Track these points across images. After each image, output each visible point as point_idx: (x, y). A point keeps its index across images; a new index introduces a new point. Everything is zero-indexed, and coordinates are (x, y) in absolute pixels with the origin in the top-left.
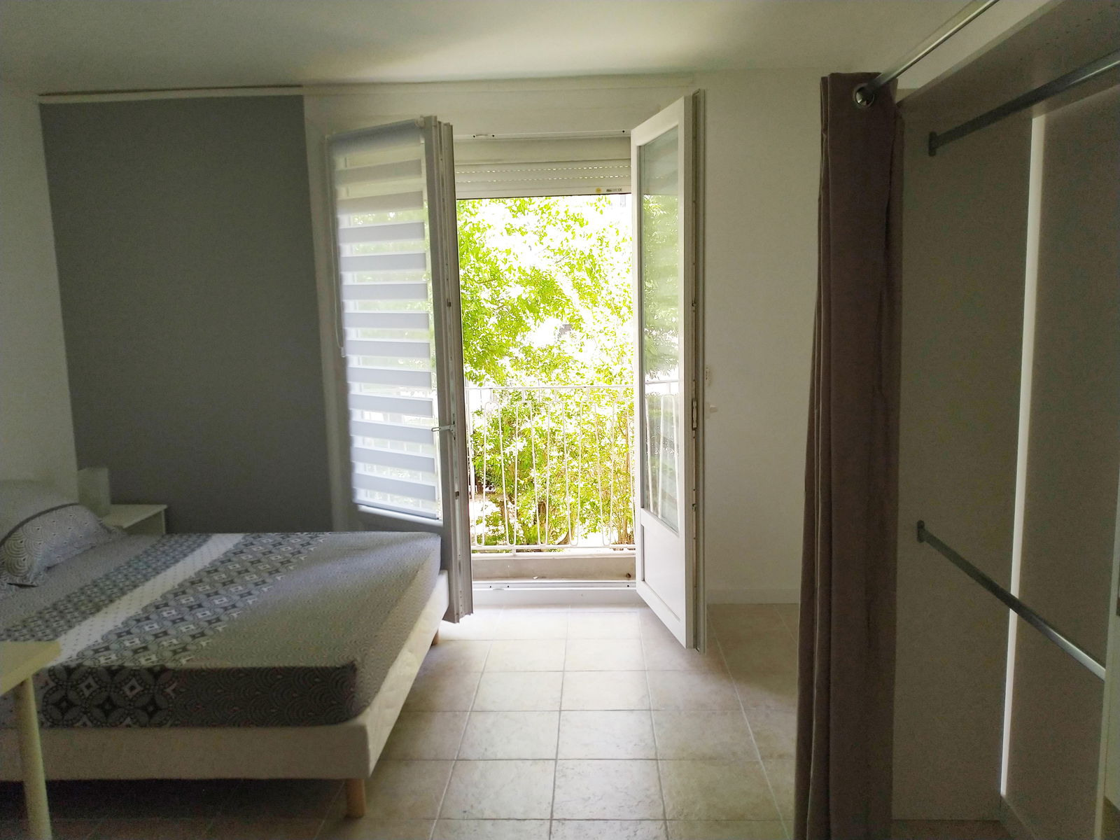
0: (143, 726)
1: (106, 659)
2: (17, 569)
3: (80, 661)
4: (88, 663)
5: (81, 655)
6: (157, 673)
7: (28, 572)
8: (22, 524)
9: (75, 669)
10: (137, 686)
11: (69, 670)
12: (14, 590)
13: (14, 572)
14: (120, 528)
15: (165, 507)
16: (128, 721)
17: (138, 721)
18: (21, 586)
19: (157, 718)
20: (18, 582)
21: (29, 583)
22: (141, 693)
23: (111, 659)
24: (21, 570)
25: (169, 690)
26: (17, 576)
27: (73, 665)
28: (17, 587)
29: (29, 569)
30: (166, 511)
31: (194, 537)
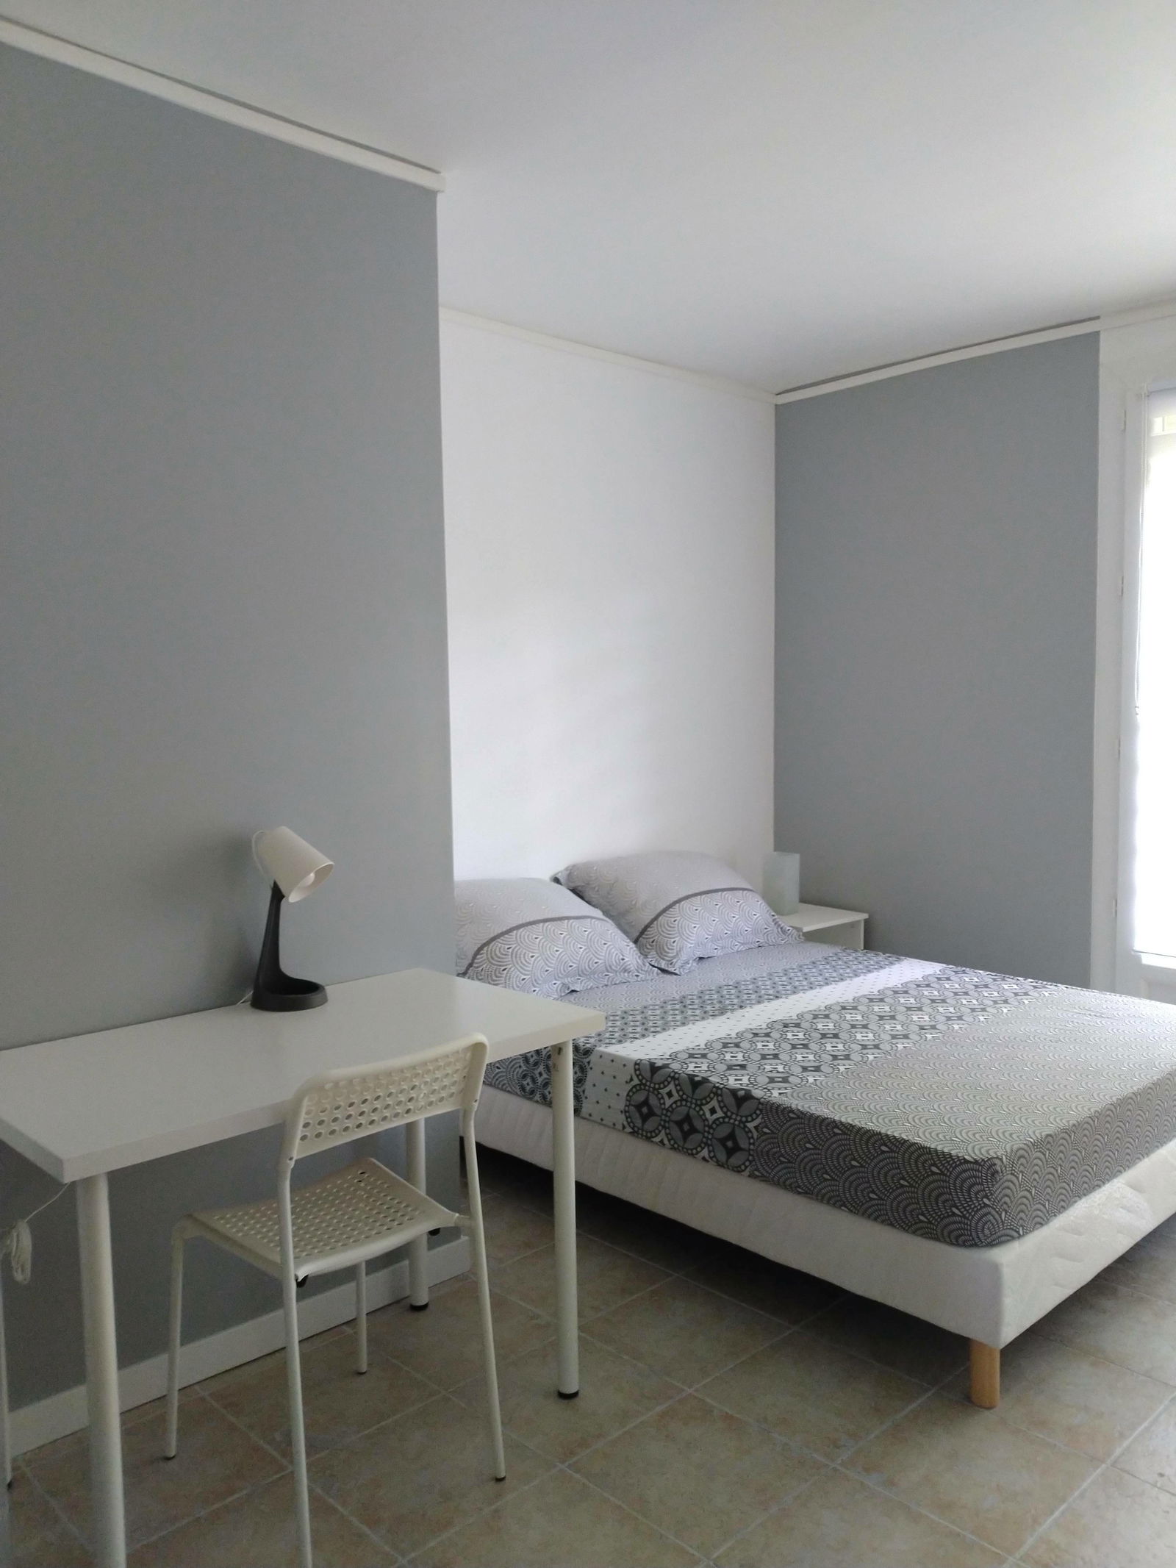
0: (720, 1165)
1: (696, 1067)
2: (666, 952)
3: (670, 1061)
4: (675, 1066)
5: (673, 1057)
6: (742, 1099)
7: (674, 957)
8: (679, 901)
9: (660, 1068)
10: (718, 1109)
11: (654, 1068)
12: (655, 974)
13: (662, 954)
14: (798, 930)
15: (866, 916)
16: (705, 1153)
17: (715, 1156)
18: (664, 971)
19: (735, 1160)
20: (663, 967)
21: (672, 970)
22: (721, 1120)
23: (699, 1068)
24: (668, 953)
25: (751, 1125)
26: (663, 959)
27: (659, 1063)
28: (659, 971)
29: (677, 954)
30: (866, 921)
31: (881, 957)
